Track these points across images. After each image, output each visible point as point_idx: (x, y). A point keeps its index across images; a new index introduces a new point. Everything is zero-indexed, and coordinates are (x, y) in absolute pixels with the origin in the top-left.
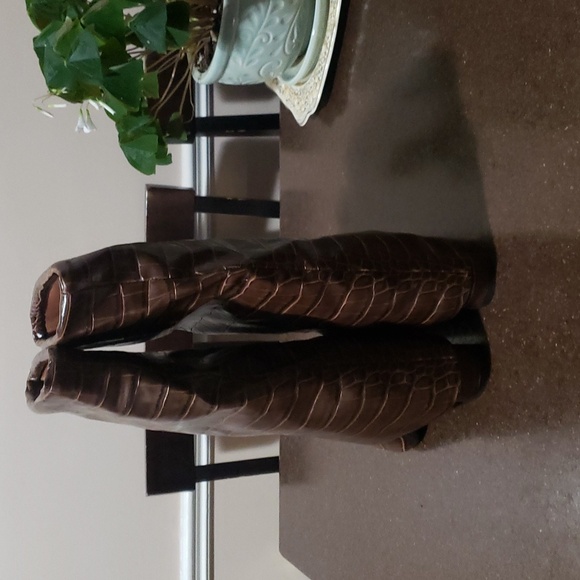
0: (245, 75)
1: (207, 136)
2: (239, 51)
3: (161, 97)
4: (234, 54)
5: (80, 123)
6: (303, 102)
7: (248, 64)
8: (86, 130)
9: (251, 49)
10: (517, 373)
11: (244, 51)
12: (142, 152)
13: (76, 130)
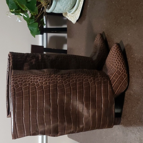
0: (60, 9)
1: (46, 33)
2: (59, 2)
3: (39, 14)
4: (58, 3)
5: (18, 19)
6: (74, 18)
7: (61, 6)
8: (19, 21)
9: (62, 2)
10: (140, 70)
11: (60, 2)
12: (33, 28)
13: (17, 21)
